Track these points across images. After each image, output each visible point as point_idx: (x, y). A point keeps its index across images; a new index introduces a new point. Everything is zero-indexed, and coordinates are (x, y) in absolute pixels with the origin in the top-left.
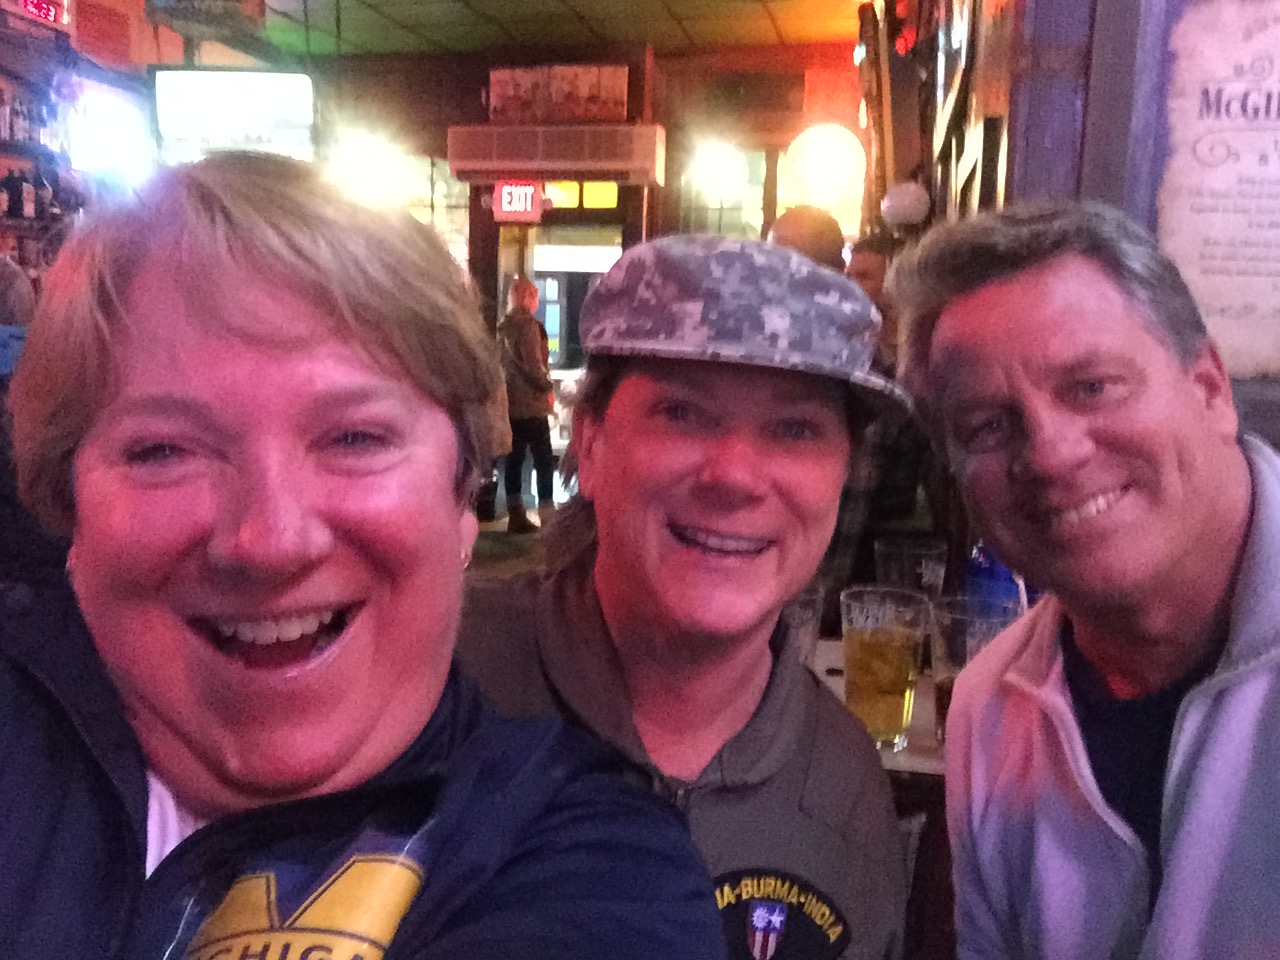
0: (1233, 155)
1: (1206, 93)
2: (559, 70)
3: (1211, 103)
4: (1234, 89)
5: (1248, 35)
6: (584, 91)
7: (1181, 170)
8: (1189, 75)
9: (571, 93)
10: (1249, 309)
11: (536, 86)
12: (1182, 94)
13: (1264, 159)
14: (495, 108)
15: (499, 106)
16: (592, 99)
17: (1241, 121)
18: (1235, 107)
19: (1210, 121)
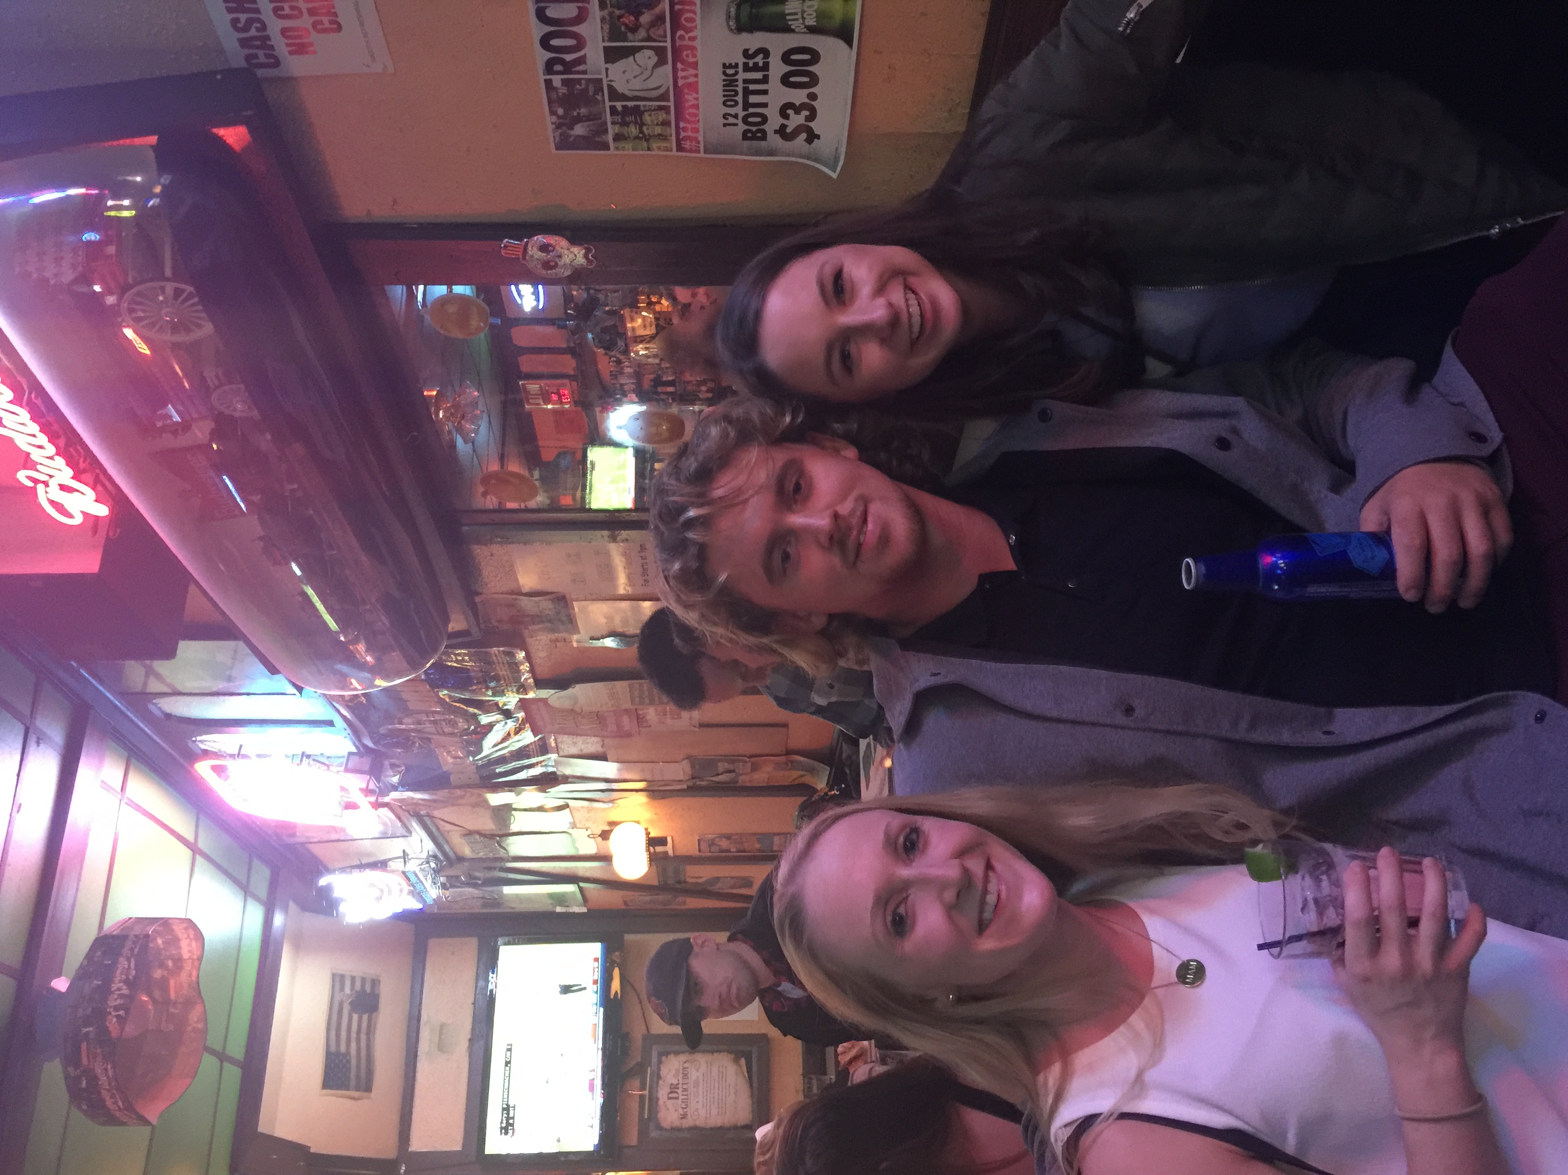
0: (697, 1109)
1: (682, 1118)
3: (684, 1116)
4: (681, 1111)
5: (668, 1109)
7: (700, 1123)
8: (677, 1123)
10: (735, 1102)
12: (682, 1124)
13: (697, 1102)
17: (688, 1109)
18: (685, 1110)
19: (689, 1116)
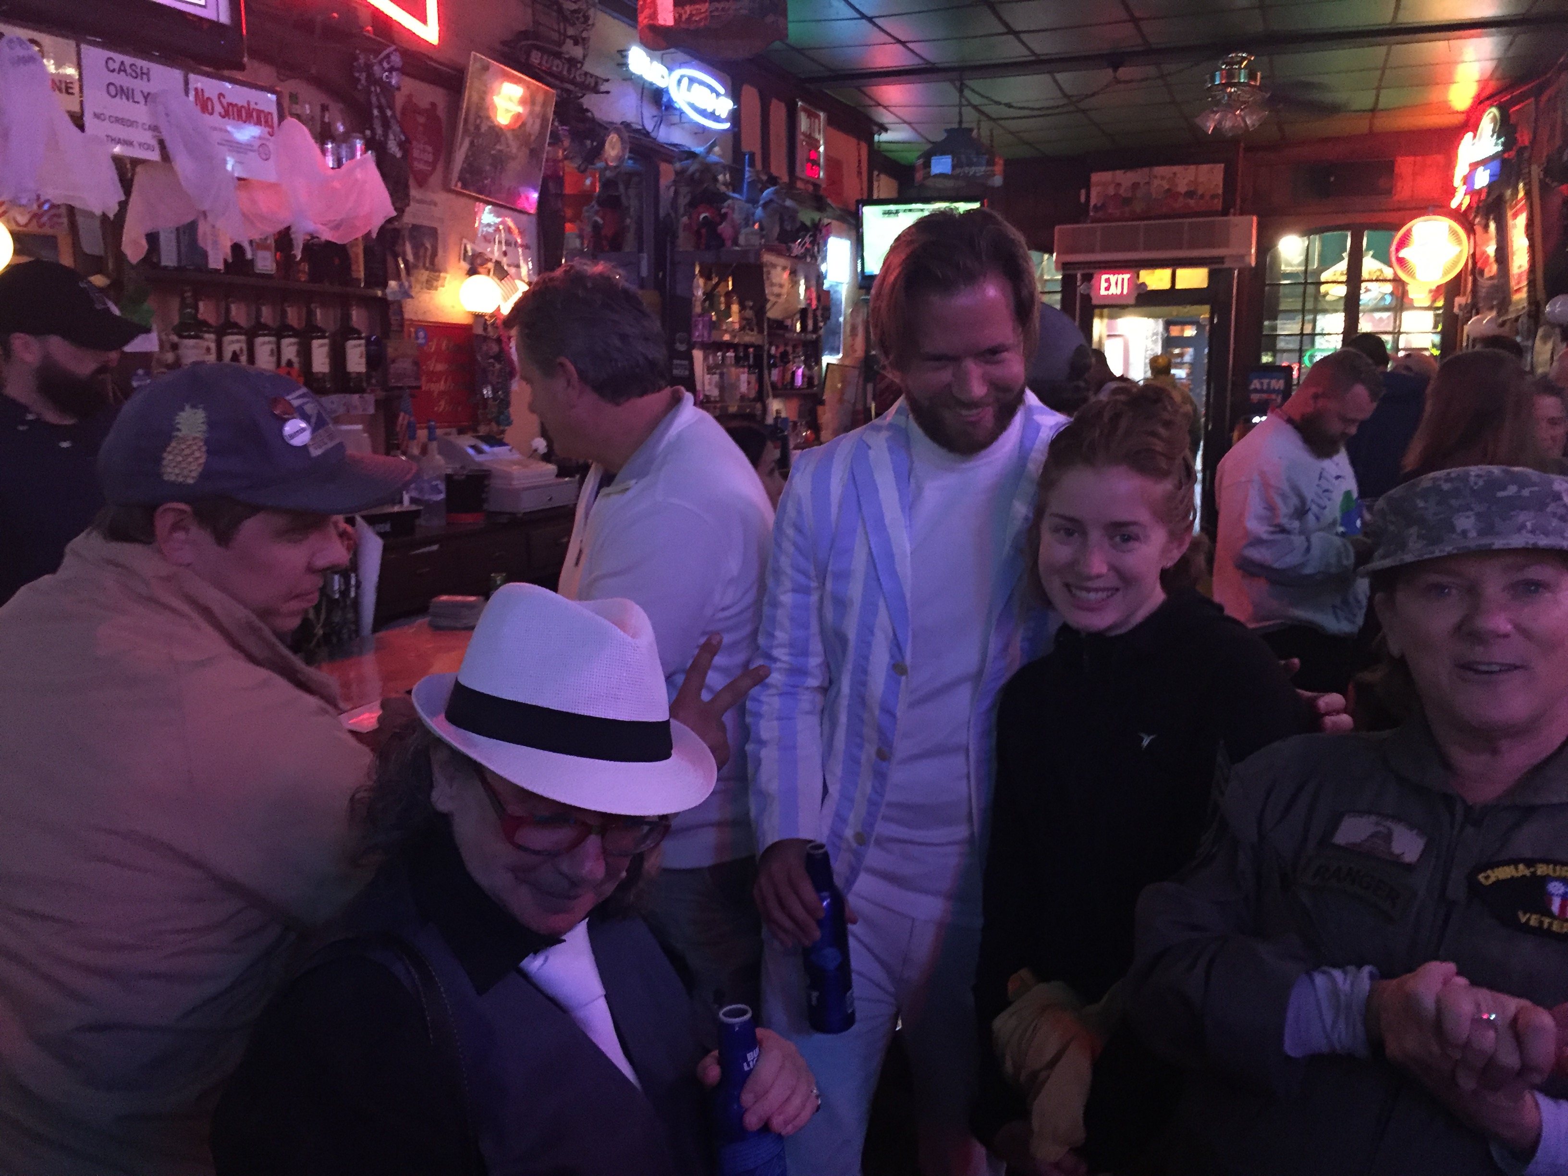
2: (1160, 170)
6: (1182, 188)
9: (1169, 190)
11: (1135, 186)
14: (1095, 206)
15: (1099, 205)
16: (1190, 194)
